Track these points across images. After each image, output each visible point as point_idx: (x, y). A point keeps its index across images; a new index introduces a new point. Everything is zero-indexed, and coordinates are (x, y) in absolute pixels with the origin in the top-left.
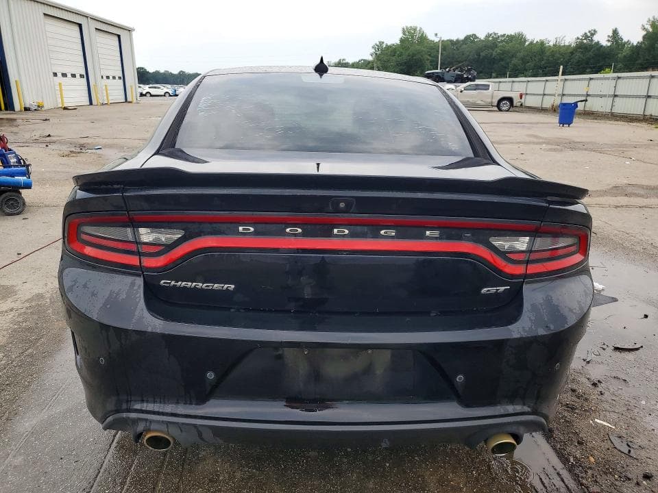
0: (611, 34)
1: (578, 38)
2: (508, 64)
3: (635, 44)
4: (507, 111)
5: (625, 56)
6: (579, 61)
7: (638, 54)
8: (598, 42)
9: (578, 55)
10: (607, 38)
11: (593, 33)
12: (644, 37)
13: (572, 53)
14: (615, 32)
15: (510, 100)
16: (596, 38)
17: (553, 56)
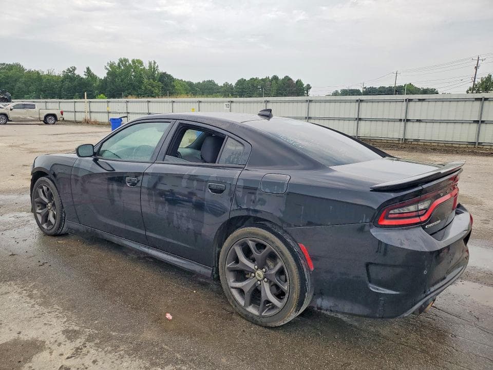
0: (86, 71)
1: (64, 72)
2: (13, 86)
3: (103, 78)
4: (54, 124)
5: (98, 86)
6: (68, 88)
7: (106, 85)
8: (79, 75)
9: (67, 84)
10: (84, 73)
11: (74, 69)
12: (108, 74)
13: (62, 81)
14: (88, 69)
15: (54, 116)
16: (77, 72)
17: (49, 83)
